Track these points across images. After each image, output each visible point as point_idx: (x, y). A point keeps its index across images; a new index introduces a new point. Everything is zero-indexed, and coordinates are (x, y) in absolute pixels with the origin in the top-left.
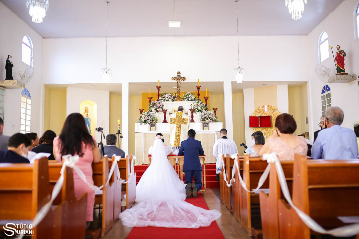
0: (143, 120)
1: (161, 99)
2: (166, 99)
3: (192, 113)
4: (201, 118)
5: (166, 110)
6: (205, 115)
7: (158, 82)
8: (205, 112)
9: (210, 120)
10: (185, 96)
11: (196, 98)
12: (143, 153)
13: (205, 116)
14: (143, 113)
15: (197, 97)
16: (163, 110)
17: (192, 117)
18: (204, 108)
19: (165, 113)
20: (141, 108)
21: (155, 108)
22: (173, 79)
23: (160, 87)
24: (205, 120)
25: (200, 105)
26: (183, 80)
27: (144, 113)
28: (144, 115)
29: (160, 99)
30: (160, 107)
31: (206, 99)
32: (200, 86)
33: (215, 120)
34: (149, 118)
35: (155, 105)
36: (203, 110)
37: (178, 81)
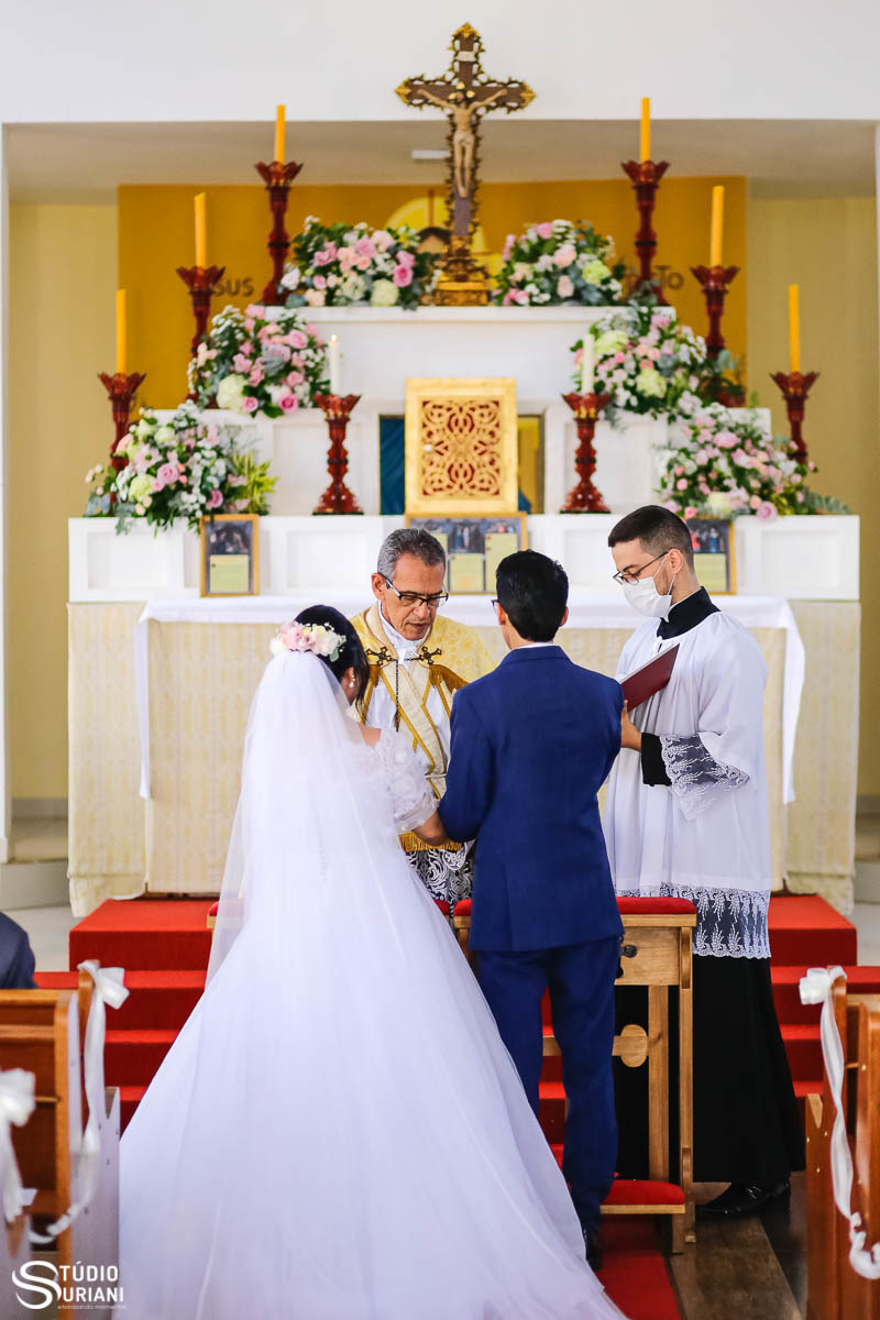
0: (141, 488)
1: (303, 287)
2: (351, 285)
3: (586, 428)
4: (663, 471)
5: (351, 402)
6: (703, 446)
7: (271, 116)
8: (703, 414)
9: (750, 492)
10: (519, 255)
11: (618, 272)
12: (144, 792)
13: (702, 458)
14: (143, 429)
15: (634, 264)
16: (320, 396)
17: (586, 460)
18: (694, 383)
19: (338, 428)
20: (118, 367)
21: (247, 375)
22: (415, 91)
23: (293, 170)
24: (702, 498)
25: (654, 354)
26: (501, 103)
27: (152, 422)
28: (145, 449)
29: (291, 279)
30: (288, 368)
31: (715, 287)
32: (663, 167)
33: (791, 498)
34: (197, 472)
35: (247, 348)
36: (688, 402)
37: (462, 114)
